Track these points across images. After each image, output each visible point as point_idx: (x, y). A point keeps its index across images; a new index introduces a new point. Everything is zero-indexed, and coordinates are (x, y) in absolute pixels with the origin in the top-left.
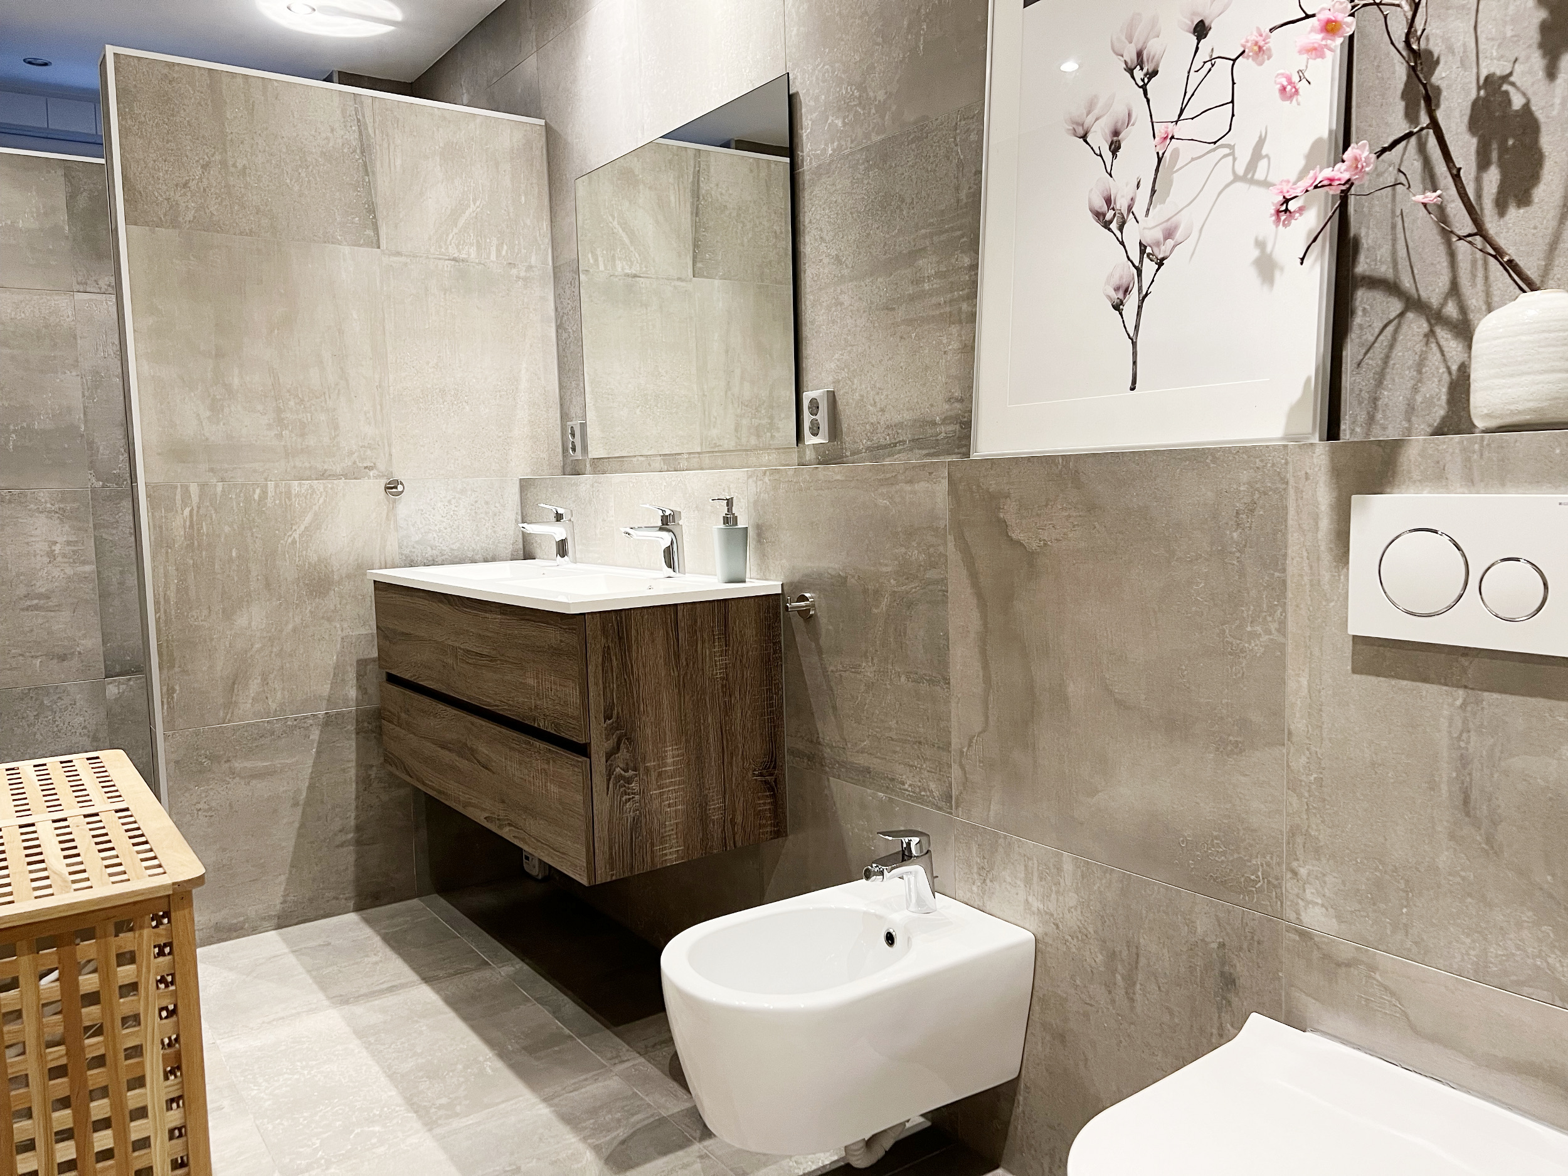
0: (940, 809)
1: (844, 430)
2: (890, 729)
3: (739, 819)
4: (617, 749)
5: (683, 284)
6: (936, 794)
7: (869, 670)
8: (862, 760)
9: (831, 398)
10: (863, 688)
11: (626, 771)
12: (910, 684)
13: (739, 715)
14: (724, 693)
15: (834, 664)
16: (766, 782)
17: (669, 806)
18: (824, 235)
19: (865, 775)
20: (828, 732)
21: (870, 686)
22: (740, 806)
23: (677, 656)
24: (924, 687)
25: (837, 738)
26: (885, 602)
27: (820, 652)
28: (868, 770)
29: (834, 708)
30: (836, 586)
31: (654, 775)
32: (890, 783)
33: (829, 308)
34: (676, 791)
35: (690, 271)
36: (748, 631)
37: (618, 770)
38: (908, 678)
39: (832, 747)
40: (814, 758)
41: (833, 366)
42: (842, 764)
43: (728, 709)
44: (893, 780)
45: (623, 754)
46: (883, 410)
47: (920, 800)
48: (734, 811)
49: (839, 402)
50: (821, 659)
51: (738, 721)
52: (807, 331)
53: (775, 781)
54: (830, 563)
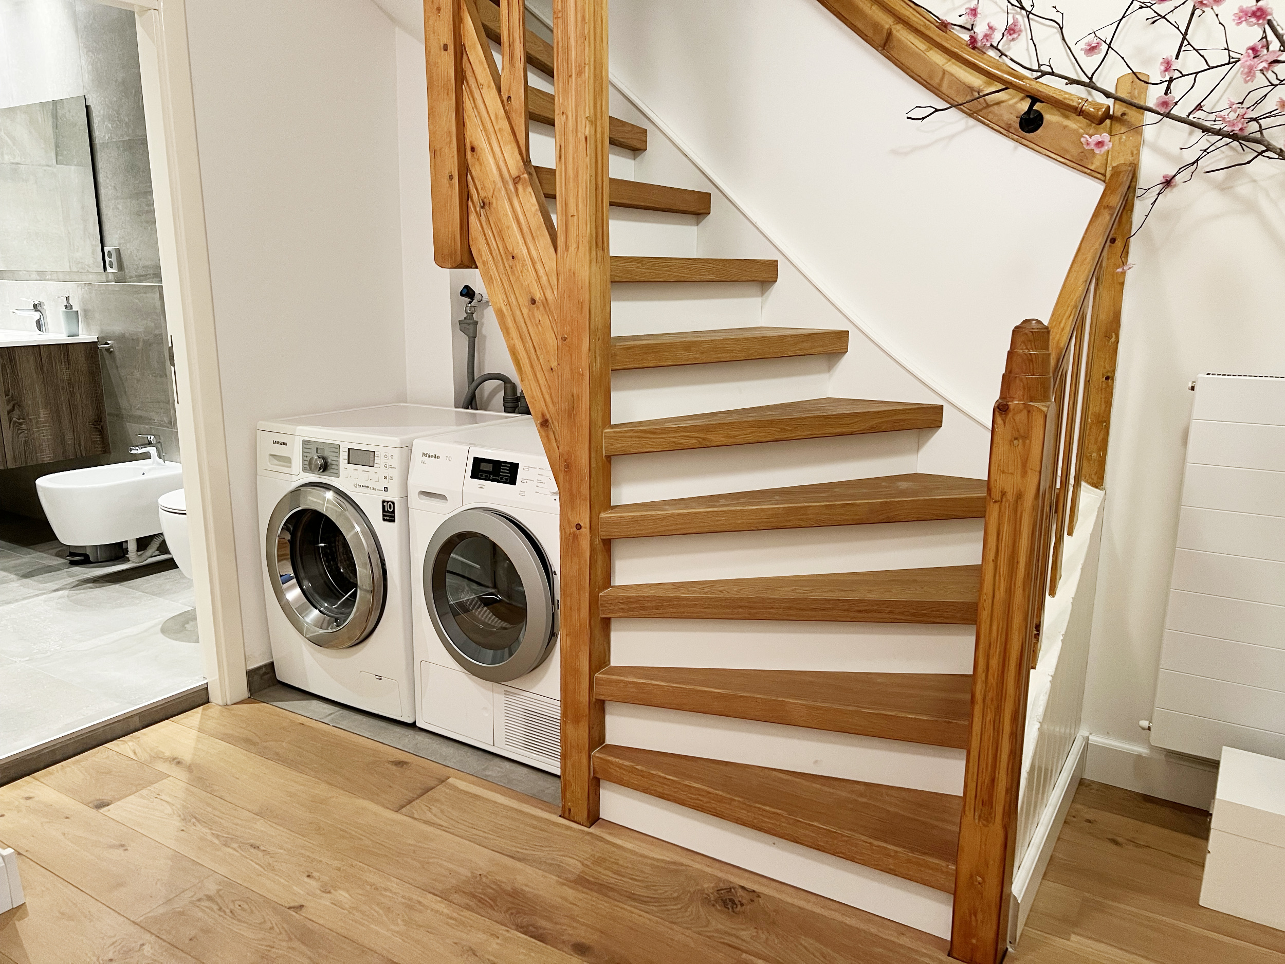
0: (168, 428)
1: (125, 267)
2: (148, 398)
3: (83, 443)
4: (13, 409)
5: (49, 168)
6: (166, 422)
7: (137, 374)
8: (138, 413)
9: (118, 252)
10: (136, 382)
11: (19, 419)
12: (153, 378)
13: (79, 397)
14: (70, 387)
15: (123, 373)
16: (96, 428)
17: (44, 436)
18: (108, 175)
19: (140, 419)
20: (123, 403)
21: (138, 381)
22: (83, 438)
23: (42, 369)
24: (159, 379)
25: (128, 405)
26: (141, 344)
27: (117, 368)
28: (141, 417)
29: (125, 392)
30: (121, 338)
31: (34, 422)
32: (149, 421)
33: (113, 209)
34: (47, 430)
35: (54, 161)
36: (80, 358)
37: (14, 419)
38: (152, 376)
39: (125, 409)
40: (119, 416)
41: (117, 236)
42: (130, 416)
43: (72, 394)
44: (150, 419)
45: (17, 412)
46: (140, 259)
47: (161, 426)
48: (80, 441)
49: (121, 253)
50: (118, 370)
51: (78, 400)
52: (104, 218)
53: (102, 428)
54: (118, 327)
